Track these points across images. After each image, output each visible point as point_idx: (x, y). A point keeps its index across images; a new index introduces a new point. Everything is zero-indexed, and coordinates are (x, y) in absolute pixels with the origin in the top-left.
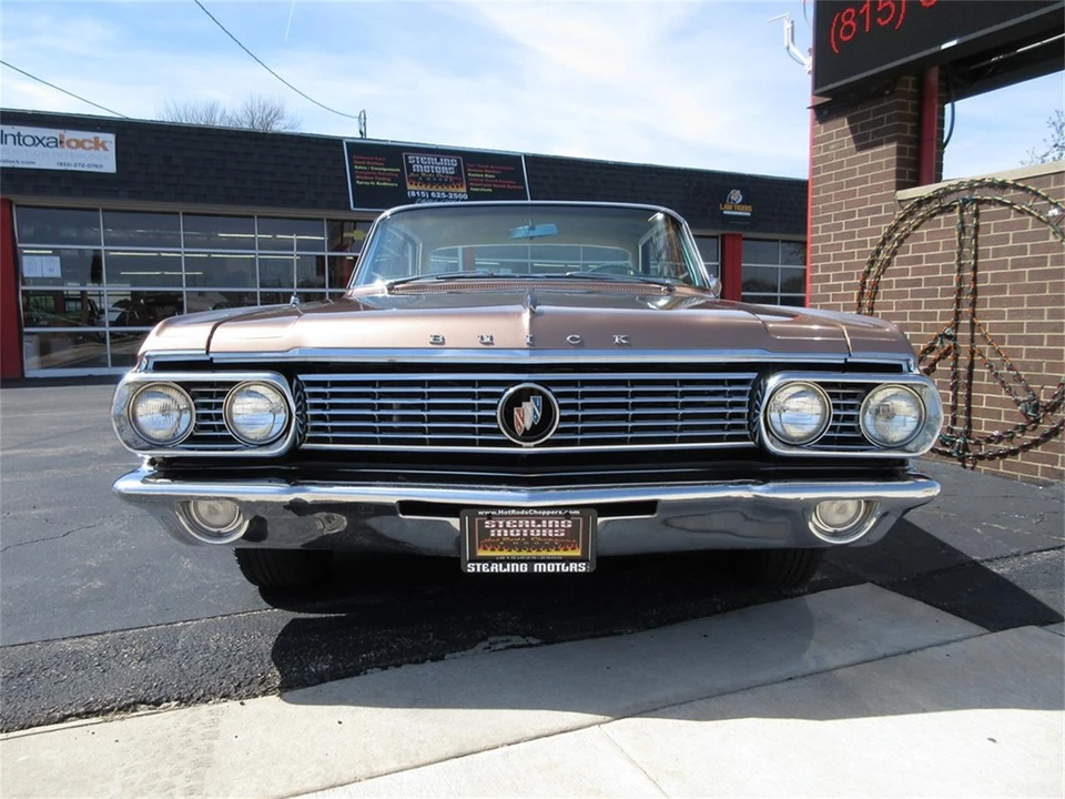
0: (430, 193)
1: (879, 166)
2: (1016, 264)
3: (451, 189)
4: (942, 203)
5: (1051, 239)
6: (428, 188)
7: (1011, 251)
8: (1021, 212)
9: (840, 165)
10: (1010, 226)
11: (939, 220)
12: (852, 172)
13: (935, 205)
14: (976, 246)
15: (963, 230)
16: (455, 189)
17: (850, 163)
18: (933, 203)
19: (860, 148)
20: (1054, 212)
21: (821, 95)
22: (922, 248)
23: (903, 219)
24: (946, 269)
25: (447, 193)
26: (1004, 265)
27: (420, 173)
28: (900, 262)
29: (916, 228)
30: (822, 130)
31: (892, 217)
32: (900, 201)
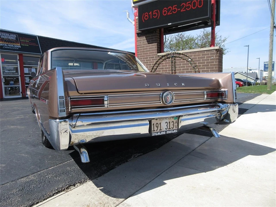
0: (8, 45)
1: (153, 48)
2: (183, 70)
3: (15, 44)
4: (167, 57)
5: (190, 65)
6: (7, 43)
7: (182, 67)
8: (184, 59)
9: (144, 47)
10: (182, 62)
11: (167, 60)
12: (147, 49)
13: (166, 57)
14: (175, 66)
15: (172, 62)
16: (16, 44)
17: (146, 47)
18: (165, 57)
19: (149, 44)
20: (190, 60)
21: (140, 31)
22: (164, 66)
23: (159, 60)
24: (169, 70)
25: (14, 45)
26: (181, 70)
27: (3, 38)
28: (159, 69)
29: (162, 62)
30: (139, 39)
31: (156, 59)
32: (158, 56)
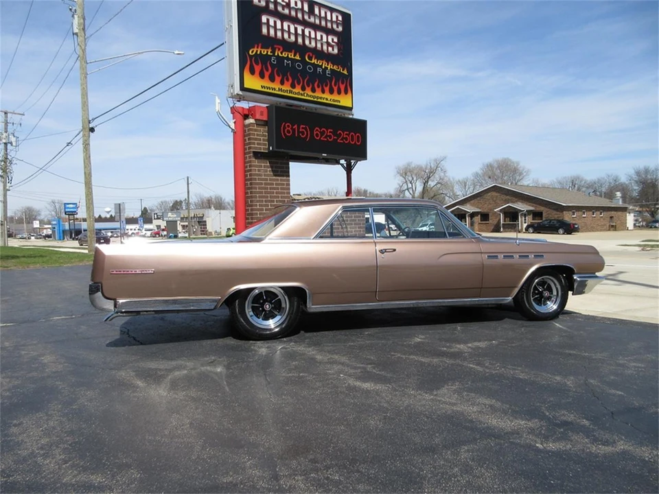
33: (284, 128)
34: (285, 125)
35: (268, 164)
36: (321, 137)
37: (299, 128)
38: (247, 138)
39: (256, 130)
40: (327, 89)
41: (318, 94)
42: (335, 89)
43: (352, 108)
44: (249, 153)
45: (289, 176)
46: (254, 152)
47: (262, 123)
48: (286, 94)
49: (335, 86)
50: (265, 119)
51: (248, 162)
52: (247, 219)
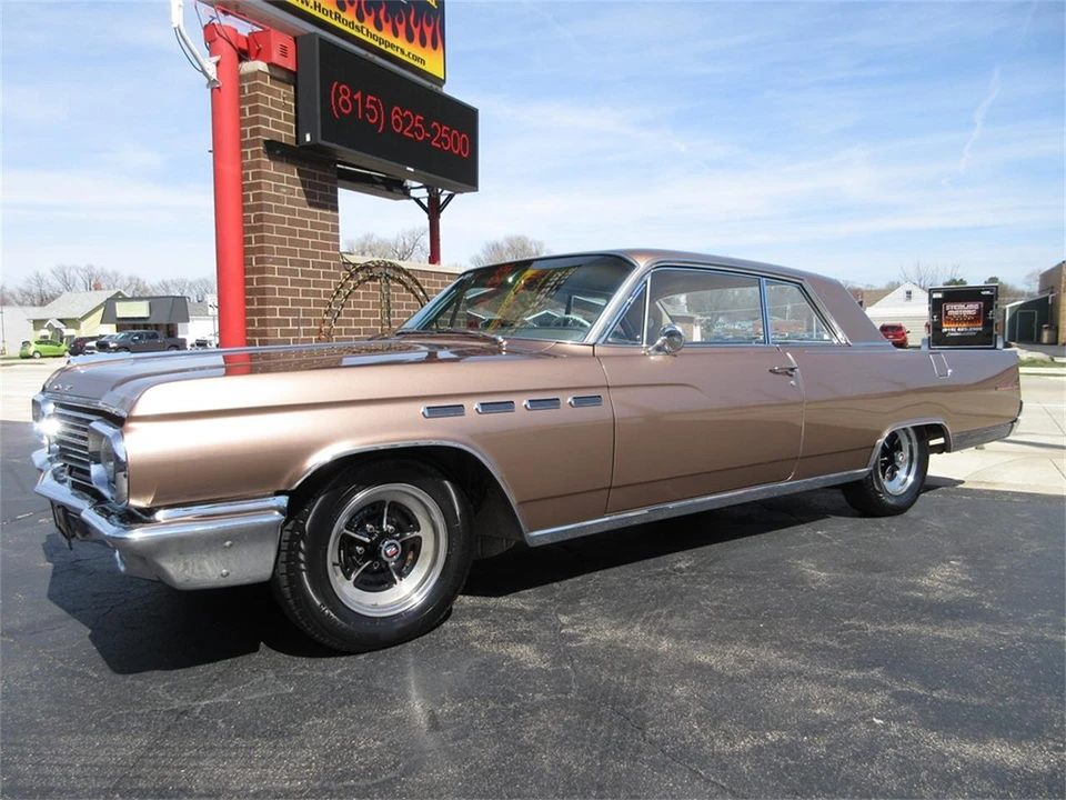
1: (327, 227)
4: (373, 273)
8: (409, 290)
9: (293, 212)
10: (404, 298)
11: (369, 286)
12: (304, 224)
13: (367, 273)
18: (365, 271)
19: (310, 204)
20: (421, 293)
22: (359, 305)
23: (348, 279)
29: (355, 287)
30: (271, 168)
33: (337, 95)
34: (337, 89)
35: (296, 176)
36: (404, 129)
37: (364, 103)
38: (247, 107)
39: (269, 91)
40: (401, 28)
41: (386, 35)
42: (416, 32)
43: (444, 81)
44: (254, 143)
45: (336, 209)
46: (266, 142)
47: (284, 76)
48: (327, 19)
49: (416, 26)
50: (291, 66)
51: (250, 166)
52: (248, 302)
